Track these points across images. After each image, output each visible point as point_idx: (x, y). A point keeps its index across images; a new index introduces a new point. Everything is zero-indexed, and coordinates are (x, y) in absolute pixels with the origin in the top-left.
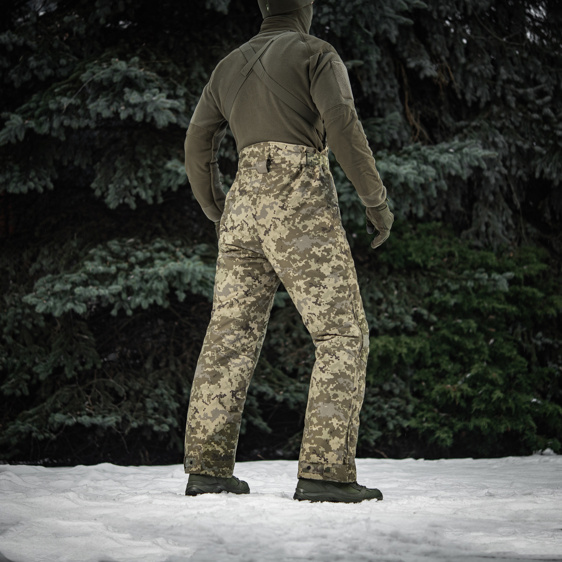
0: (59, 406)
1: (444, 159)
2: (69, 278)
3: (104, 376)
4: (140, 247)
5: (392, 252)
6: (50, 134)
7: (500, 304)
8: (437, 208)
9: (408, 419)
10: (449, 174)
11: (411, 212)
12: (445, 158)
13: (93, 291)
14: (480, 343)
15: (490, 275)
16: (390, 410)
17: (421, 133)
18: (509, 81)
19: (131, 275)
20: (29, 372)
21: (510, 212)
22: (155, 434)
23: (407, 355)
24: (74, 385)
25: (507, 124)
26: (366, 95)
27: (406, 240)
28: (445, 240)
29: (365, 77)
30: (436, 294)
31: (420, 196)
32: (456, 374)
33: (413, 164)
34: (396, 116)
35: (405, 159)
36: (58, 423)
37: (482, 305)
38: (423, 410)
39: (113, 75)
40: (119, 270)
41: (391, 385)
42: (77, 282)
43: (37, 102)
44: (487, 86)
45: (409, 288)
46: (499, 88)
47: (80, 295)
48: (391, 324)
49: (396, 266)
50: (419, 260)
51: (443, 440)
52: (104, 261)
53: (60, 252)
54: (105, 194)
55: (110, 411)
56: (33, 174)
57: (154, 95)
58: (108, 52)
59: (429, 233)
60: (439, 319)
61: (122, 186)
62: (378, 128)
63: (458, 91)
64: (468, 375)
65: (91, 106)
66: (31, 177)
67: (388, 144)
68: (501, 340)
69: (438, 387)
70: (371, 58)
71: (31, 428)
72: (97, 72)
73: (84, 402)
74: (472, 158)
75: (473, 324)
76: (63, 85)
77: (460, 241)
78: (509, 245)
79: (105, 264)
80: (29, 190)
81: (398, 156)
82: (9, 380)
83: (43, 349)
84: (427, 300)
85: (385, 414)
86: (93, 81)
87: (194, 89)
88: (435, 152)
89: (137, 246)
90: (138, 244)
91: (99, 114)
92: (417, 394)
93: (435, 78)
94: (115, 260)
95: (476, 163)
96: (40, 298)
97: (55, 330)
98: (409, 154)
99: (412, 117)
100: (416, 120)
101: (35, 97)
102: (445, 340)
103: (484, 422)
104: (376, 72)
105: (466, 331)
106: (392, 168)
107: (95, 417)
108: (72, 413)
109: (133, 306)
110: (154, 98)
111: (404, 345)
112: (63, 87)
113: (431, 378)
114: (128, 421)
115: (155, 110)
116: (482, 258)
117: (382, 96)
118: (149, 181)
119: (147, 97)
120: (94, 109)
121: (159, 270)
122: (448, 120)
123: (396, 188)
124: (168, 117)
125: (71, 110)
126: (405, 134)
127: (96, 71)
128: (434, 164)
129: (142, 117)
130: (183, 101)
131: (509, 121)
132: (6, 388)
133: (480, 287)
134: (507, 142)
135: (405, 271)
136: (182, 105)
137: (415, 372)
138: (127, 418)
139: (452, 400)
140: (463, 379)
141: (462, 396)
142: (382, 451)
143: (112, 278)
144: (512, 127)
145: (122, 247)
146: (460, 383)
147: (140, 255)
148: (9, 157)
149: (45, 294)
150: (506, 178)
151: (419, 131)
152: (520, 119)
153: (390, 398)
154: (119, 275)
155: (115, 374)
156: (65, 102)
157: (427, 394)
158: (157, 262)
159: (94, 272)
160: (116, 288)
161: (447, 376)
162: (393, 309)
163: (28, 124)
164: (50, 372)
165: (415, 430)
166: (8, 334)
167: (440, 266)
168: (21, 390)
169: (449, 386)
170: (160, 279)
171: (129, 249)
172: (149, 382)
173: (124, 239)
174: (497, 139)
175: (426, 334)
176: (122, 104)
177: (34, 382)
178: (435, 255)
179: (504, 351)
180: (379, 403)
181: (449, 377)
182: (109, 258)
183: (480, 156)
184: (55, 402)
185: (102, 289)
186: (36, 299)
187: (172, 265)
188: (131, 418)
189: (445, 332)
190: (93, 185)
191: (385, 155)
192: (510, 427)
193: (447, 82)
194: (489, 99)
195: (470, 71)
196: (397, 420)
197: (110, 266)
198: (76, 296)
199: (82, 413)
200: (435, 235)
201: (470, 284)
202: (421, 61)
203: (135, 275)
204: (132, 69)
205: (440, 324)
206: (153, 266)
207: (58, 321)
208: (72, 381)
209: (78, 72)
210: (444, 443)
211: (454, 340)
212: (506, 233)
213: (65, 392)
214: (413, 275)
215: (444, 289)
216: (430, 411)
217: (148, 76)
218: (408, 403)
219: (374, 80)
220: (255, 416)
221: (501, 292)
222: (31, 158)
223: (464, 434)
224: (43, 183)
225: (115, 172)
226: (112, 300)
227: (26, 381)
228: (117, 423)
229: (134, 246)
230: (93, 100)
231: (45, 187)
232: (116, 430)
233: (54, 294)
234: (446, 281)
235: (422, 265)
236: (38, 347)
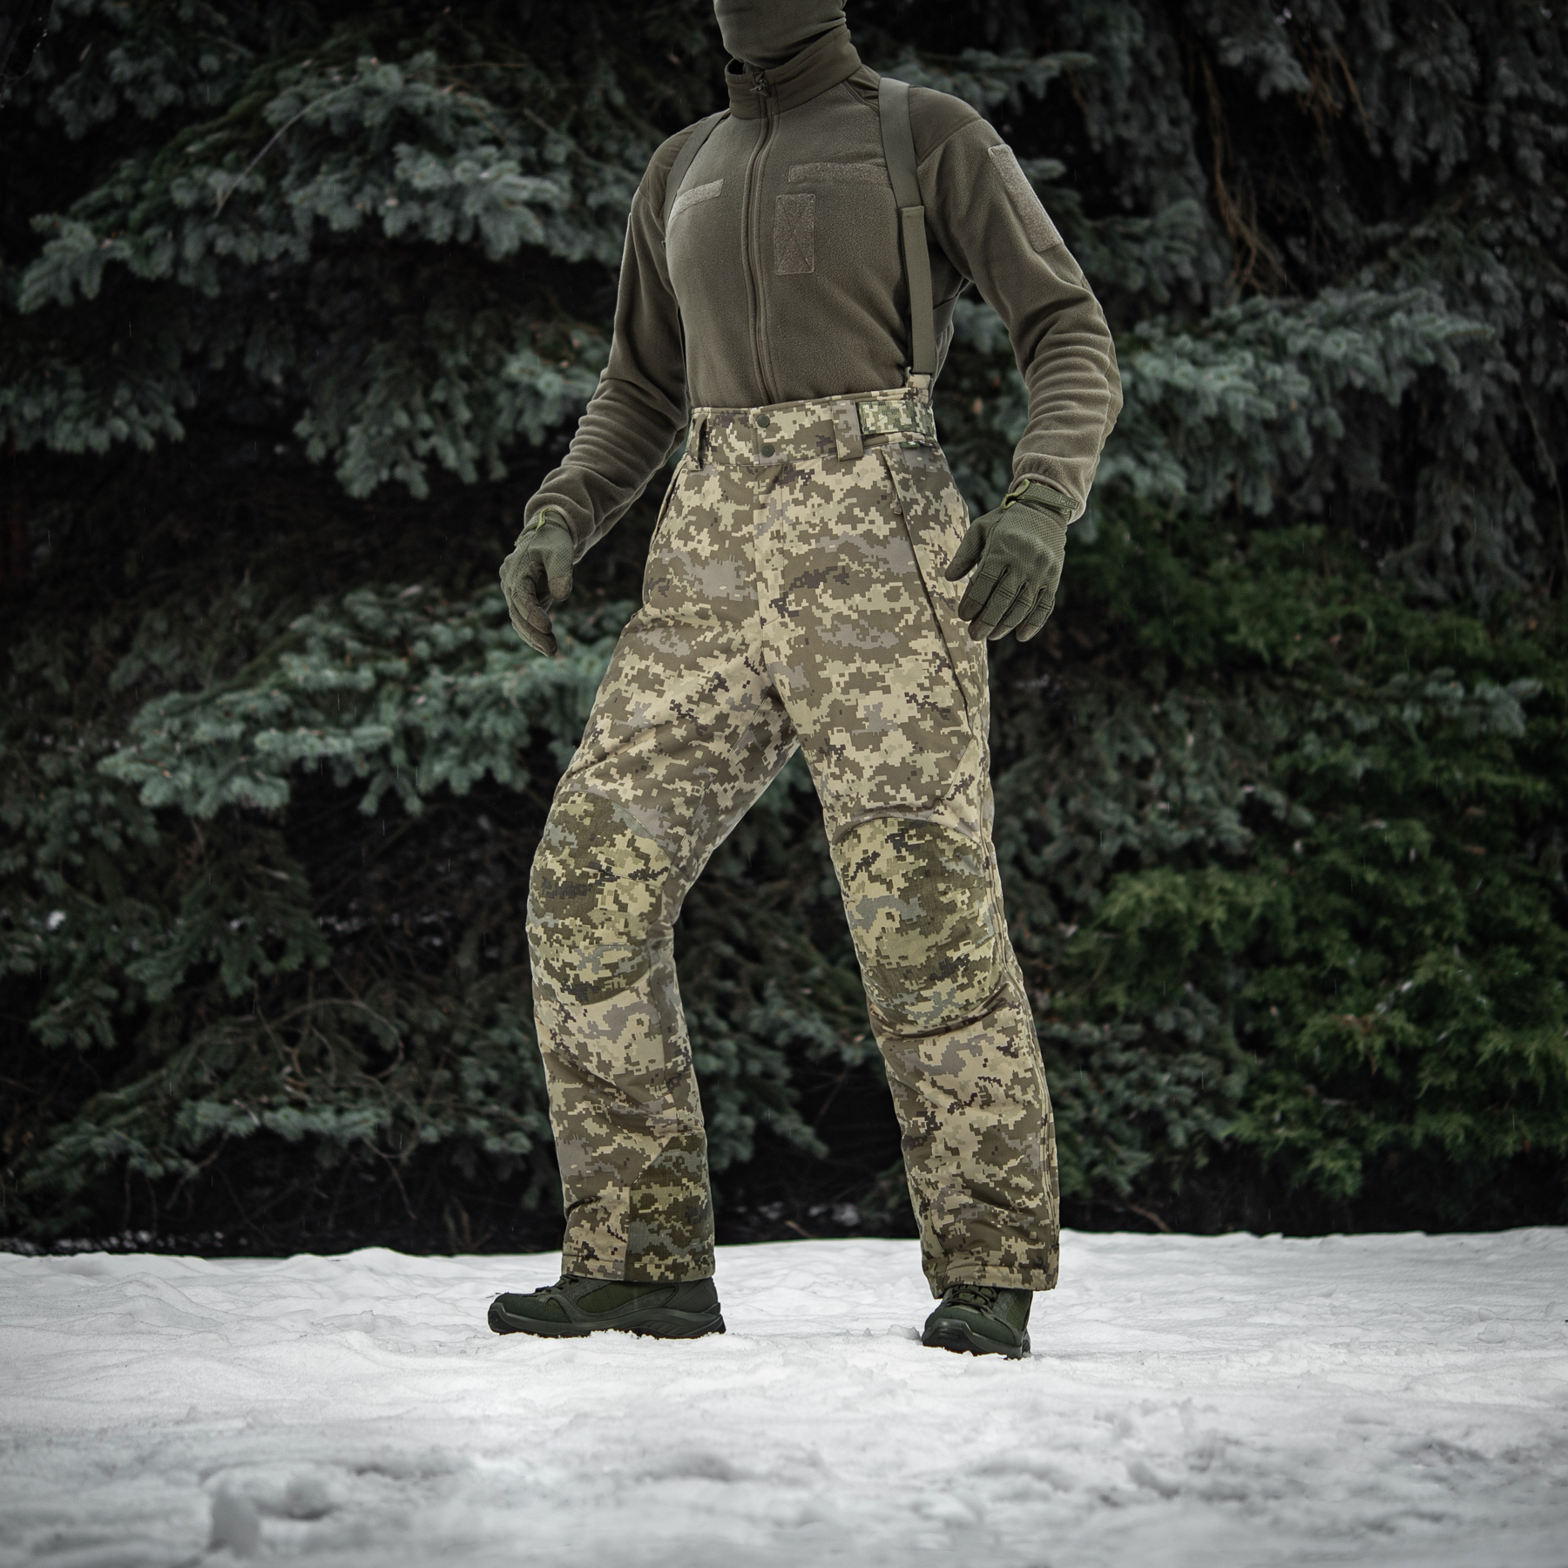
0: (205, 1077)
1: (1336, 345)
2: (237, 703)
3: (337, 989)
4: (441, 610)
5: (1177, 621)
6: (174, 277)
7: (1499, 772)
8: (1307, 485)
9: (1229, 1117)
10: (1349, 386)
11: (1232, 497)
12: (1338, 345)
13: (310, 743)
14: (1441, 890)
15: (1469, 689)
16: (1174, 1089)
17: (1263, 259)
18: (1523, 103)
19: (418, 694)
20: (116, 978)
21: (1530, 497)
22: (488, 1162)
23: (1225, 927)
24: (249, 1018)
25: (1519, 231)
26: (1097, 147)
27: (1216, 582)
28: (1338, 581)
29: (1096, 92)
30: (1311, 744)
31: (1264, 455)
32: (1369, 983)
33: (1243, 361)
34: (1187, 211)
35: (1220, 347)
36: (206, 1129)
37: (1446, 776)
38: (1273, 1089)
39: (362, 106)
40: (381, 678)
41: (1177, 1016)
42: (261, 715)
43: (137, 183)
44: (1458, 118)
45: (1228, 727)
46: (1493, 125)
47: (269, 755)
48: (1178, 836)
49: (1189, 662)
50: (1259, 644)
51: (1334, 1178)
52: (336, 651)
53: (200, 623)
54: (338, 455)
55: (356, 1093)
56: (122, 394)
57: (485, 165)
58: (342, 35)
59: (1286, 561)
60: (1319, 819)
61: (388, 431)
62: (1135, 249)
63: (1370, 133)
64: (1406, 986)
65: (297, 198)
66: (117, 403)
67: (1164, 295)
68: (1503, 879)
69: (1318, 1022)
70: (1116, 41)
71: (125, 1143)
72: (315, 98)
73: (280, 1067)
74: (1419, 343)
75: (1423, 835)
76: (210, 132)
77: (1377, 584)
78: (1524, 595)
79: (338, 662)
80: (114, 441)
81: (1198, 336)
82: (56, 1001)
83: (153, 912)
84: (1283, 762)
85: (1161, 1100)
86: (300, 121)
87: (593, 143)
88: (1309, 326)
89: (430, 609)
90: (434, 601)
91: (320, 222)
92: (1256, 1042)
93: (1304, 96)
94: (369, 650)
95: (1430, 357)
96: (153, 762)
97: (188, 856)
98: (1231, 330)
99: (1232, 212)
100: (1246, 220)
101: (128, 168)
102: (1337, 880)
103: (1453, 1126)
104: (1128, 80)
105: (1398, 853)
106: (1183, 374)
107: (316, 1112)
108: (245, 1099)
109: (424, 785)
110: (485, 175)
111: (1218, 898)
112: (211, 139)
113: (1297, 994)
114: (412, 1125)
115: (487, 209)
116: (1445, 635)
117: (1145, 150)
118: (464, 414)
119: (465, 171)
120: (306, 205)
121: (503, 679)
122: (1344, 221)
123: (1190, 432)
124: (522, 226)
125: (239, 208)
126: (1214, 262)
127: (312, 92)
128: (1306, 360)
129: (448, 230)
130: (565, 179)
131: (1526, 225)
132: (47, 1025)
133: (1439, 720)
134: (1520, 286)
135: (1216, 676)
136: (562, 189)
137: (1248, 977)
138: (406, 1113)
139: (1361, 1059)
140: (1391, 995)
141: (1389, 1049)
142: (1154, 1209)
143: (365, 704)
144: (1532, 240)
145: (390, 609)
146: (1381, 1008)
147: (444, 634)
148: (52, 345)
149: (166, 750)
150: (1514, 393)
151: (1254, 253)
152: (1556, 217)
153: (1176, 1055)
154: (384, 693)
155: (368, 986)
156: (221, 183)
157: (1283, 1041)
158: (495, 656)
159: (311, 686)
160: (373, 733)
161: (1344, 987)
162: (1183, 789)
163: (112, 249)
164: (179, 978)
165: (1252, 1146)
166: (52, 866)
167: (1319, 658)
168: (90, 1030)
169: (1350, 1017)
170: (503, 706)
171: (409, 615)
172: (470, 1007)
173: (393, 587)
174: (1487, 279)
175: (1281, 865)
176: (388, 190)
177: (129, 1006)
178: (1305, 628)
179: (1513, 912)
180: (1142, 1069)
181: (1350, 992)
182: (352, 645)
183: (1440, 336)
184: (195, 1067)
185: (336, 736)
186: (142, 767)
187: (542, 667)
188: (415, 1113)
189: (1336, 856)
190: (302, 428)
191: (1158, 333)
192: (1530, 1138)
193: (1340, 106)
194: (1464, 156)
195: (1407, 74)
196: (1197, 1118)
197: (355, 669)
198: (259, 757)
199: (277, 1099)
200: (1305, 565)
201: (1412, 714)
202: (1263, 44)
203: (431, 695)
204: (419, 86)
205: (1321, 835)
206: (482, 667)
207: (196, 828)
208: (243, 1005)
209: (255, 94)
210: (1337, 1187)
211: (1363, 881)
212: (1516, 559)
213: (221, 1038)
214: (1241, 689)
215: (1334, 729)
216: (1293, 1091)
217: (466, 106)
218: (1228, 1067)
219: (1122, 104)
220: (779, 1108)
221: (1502, 736)
222: (115, 348)
223: (1394, 1159)
224: (154, 421)
225: (365, 389)
226: (362, 770)
227: (106, 1003)
228: (379, 1130)
229: (421, 605)
230: (305, 178)
231: (161, 436)
232: (376, 1150)
233: (194, 752)
234: (1339, 704)
235: (1267, 657)
236: (140, 906)
